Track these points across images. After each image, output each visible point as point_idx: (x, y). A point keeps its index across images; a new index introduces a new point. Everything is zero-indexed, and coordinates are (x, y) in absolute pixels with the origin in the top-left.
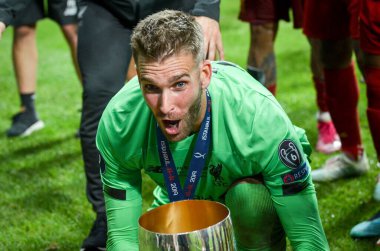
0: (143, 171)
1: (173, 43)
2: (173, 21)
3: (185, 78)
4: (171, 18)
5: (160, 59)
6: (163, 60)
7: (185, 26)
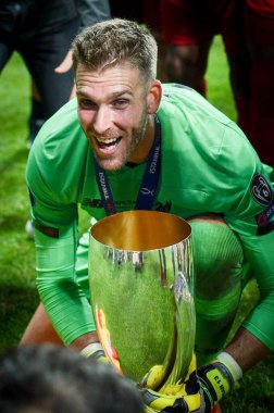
0: (79, 205)
1: (118, 52)
2: (122, 30)
3: (126, 96)
4: (120, 26)
5: (100, 69)
6: (103, 70)
7: (134, 36)
